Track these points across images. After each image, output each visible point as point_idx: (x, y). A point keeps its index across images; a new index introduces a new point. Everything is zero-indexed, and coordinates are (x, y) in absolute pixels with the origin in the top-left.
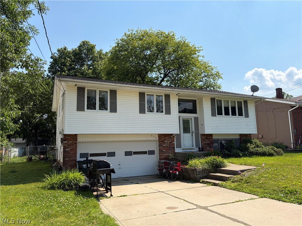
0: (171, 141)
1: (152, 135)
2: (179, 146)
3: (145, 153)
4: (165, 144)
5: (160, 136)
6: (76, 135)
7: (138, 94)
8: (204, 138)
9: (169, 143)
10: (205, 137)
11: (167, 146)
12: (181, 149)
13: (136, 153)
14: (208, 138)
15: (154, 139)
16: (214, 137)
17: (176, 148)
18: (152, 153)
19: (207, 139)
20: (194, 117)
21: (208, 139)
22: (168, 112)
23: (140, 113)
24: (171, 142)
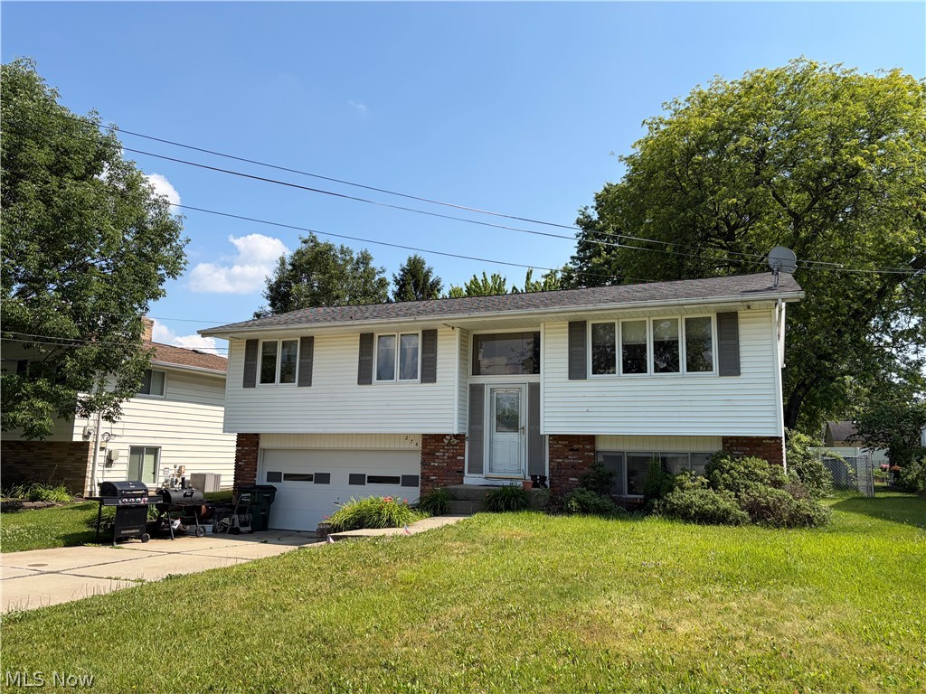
0: (453, 453)
1: (407, 437)
2: (477, 468)
3: (394, 480)
4: (437, 460)
5: (428, 439)
6: (257, 435)
7: (359, 338)
8: (560, 446)
9: (449, 457)
10: (565, 446)
11: (442, 467)
12: (480, 475)
13: (373, 480)
14: (576, 447)
15: (413, 446)
16: (601, 446)
17: (469, 472)
18: (409, 481)
19: (572, 450)
20: (530, 384)
21: (577, 450)
22: (429, 375)
23: (360, 383)
24: (454, 457)
